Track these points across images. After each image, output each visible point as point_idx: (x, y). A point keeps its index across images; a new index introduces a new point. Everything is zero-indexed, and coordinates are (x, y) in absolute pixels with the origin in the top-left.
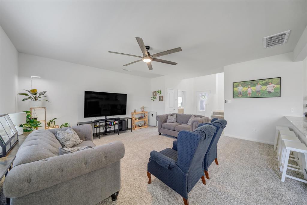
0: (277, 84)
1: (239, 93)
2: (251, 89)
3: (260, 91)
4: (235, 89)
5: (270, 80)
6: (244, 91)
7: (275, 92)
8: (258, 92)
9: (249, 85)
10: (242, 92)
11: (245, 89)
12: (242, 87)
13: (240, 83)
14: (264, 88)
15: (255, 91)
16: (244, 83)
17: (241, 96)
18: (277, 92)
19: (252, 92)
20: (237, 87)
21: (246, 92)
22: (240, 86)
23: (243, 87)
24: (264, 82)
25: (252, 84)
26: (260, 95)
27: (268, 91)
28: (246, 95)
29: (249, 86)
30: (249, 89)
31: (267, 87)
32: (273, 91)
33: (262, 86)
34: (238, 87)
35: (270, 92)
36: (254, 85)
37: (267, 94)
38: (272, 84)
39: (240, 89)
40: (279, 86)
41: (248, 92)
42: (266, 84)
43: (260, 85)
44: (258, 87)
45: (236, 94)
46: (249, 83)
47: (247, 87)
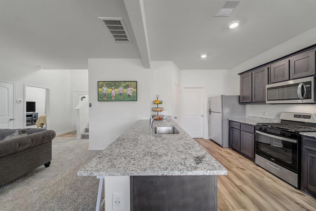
0: (134, 88)
1: (104, 95)
2: (115, 91)
3: (122, 94)
4: (100, 90)
5: (129, 83)
6: (109, 93)
7: (133, 96)
8: (121, 94)
9: (113, 86)
10: (106, 94)
11: (109, 90)
12: (106, 88)
13: (104, 83)
14: (125, 90)
15: (118, 93)
16: (109, 84)
17: (106, 98)
18: (135, 96)
19: (116, 94)
20: (101, 87)
21: (111, 94)
22: (105, 87)
23: (108, 87)
24: (125, 84)
25: (115, 85)
26: (122, 98)
27: (128, 95)
28: (111, 98)
29: (113, 88)
30: (113, 91)
31: (128, 90)
32: (131, 95)
33: (123, 89)
34: (103, 88)
35: (129, 96)
36: (117, 87)
37: (127, 97)
38: (131, 87)
39: (105, 90)
40: (135, 90)
41: (112, 94)
42: (127, 87)
43: (122, 88)
44: (120, 90)
45: (101, 96)
46: (113, 84)
47: (111, 88)
